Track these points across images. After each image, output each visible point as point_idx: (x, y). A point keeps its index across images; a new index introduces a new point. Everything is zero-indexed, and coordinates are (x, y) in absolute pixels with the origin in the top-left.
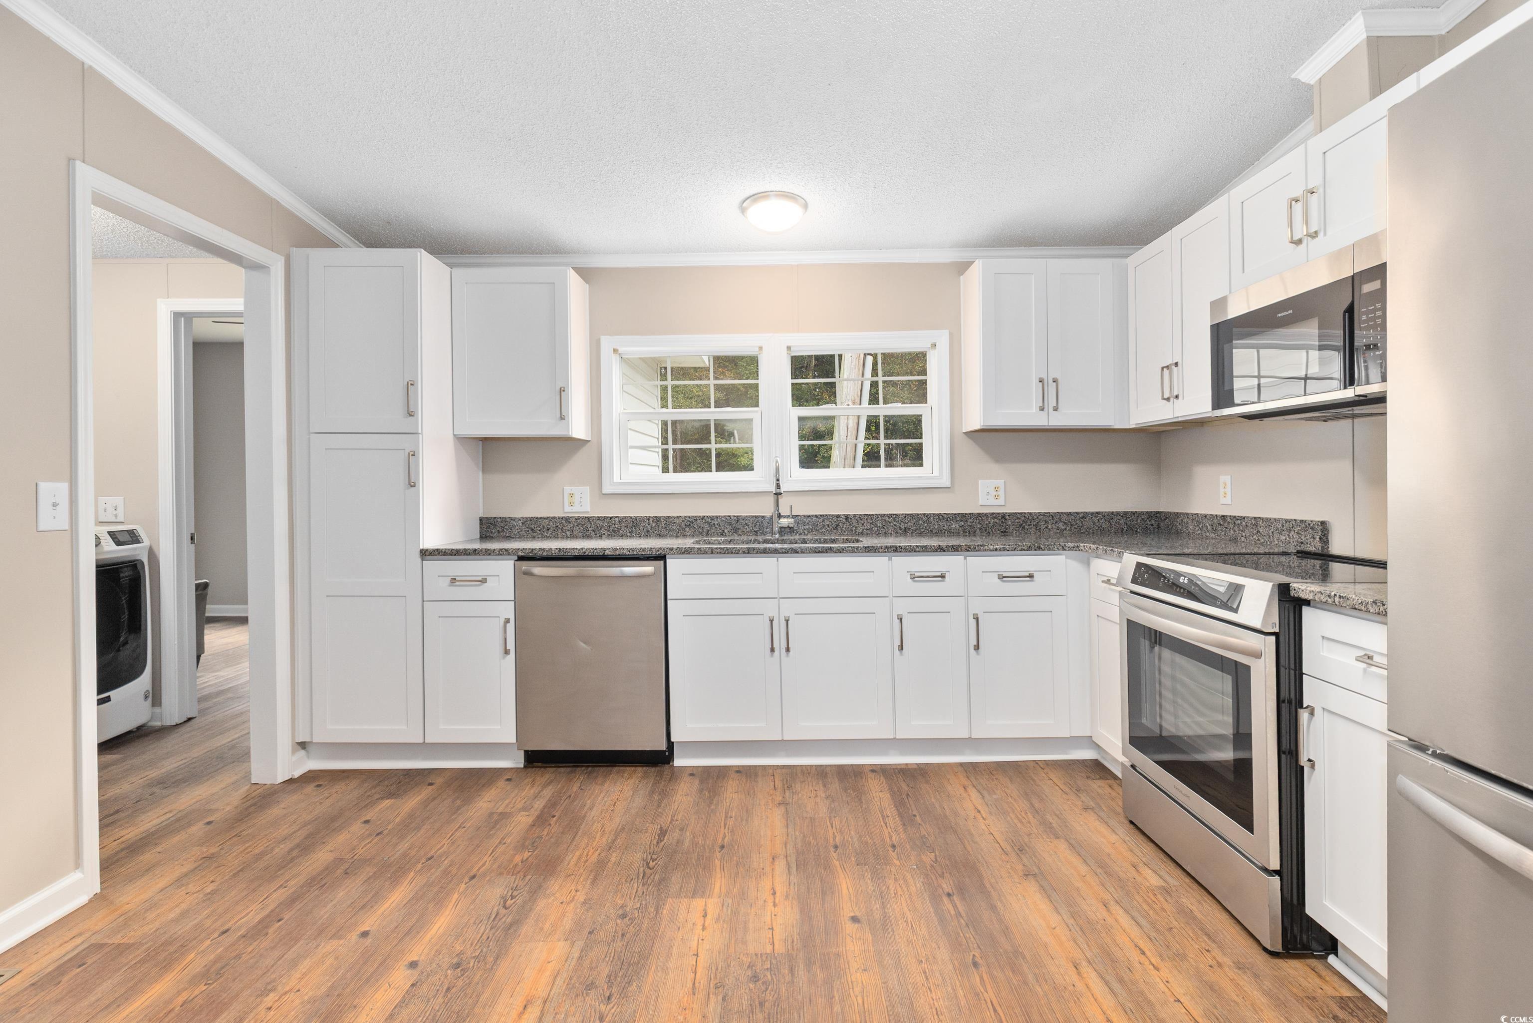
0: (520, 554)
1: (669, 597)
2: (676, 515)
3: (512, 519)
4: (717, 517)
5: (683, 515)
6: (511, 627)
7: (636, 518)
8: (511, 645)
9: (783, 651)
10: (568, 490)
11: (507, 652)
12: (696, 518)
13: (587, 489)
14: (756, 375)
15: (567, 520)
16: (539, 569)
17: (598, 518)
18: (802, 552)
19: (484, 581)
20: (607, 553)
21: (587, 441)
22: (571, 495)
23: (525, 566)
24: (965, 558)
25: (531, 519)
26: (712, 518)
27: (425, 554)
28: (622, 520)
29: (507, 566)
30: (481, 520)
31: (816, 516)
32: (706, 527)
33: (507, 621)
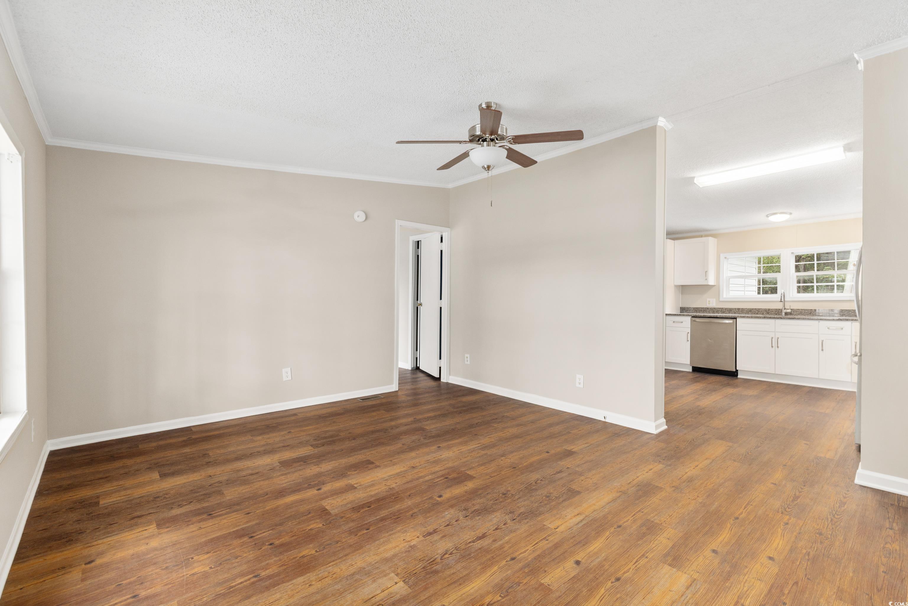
0: (693, 316)
1: (737, 329)
2: (745, 308)
3: (690, 308)
4: (761, 309)
5: (748, 308)
6: (689, 335)
7: (731, 308)
8: (689, 339)
9: (776, 347)
10: (708, 300)
11: (688, 341)
12: (753, 309)
13: (715, 299)
14: (779, 262)
15: (708, 308)
16: (698, 320)
17: (718, 308)
18: (784, 319)
19: (682, 322)
20: (718, 316)
21: (714, 286)
22: (709, 301)
23: (694, 319)
24: (852, 323)
25: (696, 308)
26: (759, 309)
27: (666, 315)
28: (726, 309)
29: (689, 319)
30: (681, 308)
31: (802, 309)
32: (757, 312)
33: (688, 333)
